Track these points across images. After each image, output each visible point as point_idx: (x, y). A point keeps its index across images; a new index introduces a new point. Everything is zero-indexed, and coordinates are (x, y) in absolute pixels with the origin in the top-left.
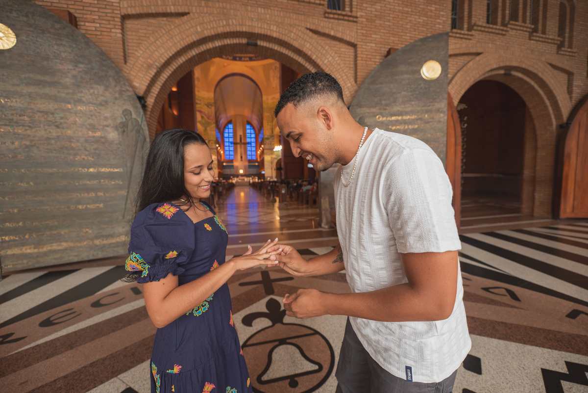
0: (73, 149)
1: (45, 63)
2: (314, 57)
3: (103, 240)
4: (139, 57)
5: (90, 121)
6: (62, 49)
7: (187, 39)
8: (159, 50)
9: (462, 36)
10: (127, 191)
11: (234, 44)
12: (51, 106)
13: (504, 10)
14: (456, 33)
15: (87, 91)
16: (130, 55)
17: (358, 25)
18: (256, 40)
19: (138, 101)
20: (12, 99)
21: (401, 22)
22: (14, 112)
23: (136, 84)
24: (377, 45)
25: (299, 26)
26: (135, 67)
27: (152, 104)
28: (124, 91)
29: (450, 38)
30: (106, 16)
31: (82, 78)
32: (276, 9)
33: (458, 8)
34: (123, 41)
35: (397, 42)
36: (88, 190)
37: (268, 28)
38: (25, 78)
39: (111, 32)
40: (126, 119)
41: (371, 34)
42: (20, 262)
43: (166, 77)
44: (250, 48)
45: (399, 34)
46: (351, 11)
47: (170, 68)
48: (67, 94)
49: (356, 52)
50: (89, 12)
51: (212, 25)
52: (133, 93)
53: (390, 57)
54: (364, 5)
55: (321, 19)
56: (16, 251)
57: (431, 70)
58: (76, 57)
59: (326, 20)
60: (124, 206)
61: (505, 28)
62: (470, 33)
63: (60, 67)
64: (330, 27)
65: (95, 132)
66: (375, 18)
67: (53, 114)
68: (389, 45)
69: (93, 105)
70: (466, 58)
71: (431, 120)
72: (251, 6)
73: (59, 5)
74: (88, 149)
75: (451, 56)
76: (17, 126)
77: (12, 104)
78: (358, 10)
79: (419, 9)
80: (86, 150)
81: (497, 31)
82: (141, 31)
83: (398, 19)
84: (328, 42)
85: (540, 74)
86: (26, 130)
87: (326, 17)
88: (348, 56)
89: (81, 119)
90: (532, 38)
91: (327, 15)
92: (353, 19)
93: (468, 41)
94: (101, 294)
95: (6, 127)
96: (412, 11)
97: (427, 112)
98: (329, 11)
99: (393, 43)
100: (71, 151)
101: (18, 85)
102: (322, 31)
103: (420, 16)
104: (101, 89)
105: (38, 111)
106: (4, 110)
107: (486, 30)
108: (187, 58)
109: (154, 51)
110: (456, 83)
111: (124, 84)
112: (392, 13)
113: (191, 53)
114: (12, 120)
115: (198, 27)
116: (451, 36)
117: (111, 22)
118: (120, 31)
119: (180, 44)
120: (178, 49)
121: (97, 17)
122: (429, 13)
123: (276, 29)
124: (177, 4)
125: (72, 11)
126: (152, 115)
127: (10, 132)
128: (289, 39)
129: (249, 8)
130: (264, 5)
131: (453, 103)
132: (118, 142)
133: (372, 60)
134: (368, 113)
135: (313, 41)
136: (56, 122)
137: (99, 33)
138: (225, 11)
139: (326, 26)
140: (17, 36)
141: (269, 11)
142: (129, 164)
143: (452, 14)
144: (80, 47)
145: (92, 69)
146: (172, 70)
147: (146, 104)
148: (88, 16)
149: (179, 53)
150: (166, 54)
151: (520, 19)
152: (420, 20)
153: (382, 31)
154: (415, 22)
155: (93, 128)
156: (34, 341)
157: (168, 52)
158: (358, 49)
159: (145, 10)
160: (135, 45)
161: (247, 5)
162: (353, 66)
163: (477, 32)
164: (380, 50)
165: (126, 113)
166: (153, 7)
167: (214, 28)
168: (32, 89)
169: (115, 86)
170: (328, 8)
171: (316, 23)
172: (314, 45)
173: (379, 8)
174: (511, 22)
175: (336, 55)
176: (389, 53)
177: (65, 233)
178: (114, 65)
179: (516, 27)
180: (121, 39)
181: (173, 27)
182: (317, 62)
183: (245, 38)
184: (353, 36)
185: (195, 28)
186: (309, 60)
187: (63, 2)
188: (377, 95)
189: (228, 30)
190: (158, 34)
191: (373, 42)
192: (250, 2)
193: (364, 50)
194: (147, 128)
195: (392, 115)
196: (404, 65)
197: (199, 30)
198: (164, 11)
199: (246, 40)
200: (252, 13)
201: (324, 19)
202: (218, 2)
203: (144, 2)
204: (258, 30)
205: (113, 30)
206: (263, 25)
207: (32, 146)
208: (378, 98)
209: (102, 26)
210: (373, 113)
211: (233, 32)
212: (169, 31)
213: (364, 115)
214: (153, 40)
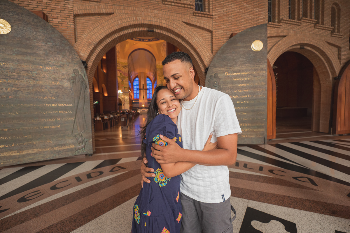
0: (43, 92)
1: (28, 42)
2: (187, 39)
3: (59, 147)
4: (84, 38)
5: (54, 76)
6: (38, 34)
7: (112, 28)
8: (95, 34)
9: (274, 26)
10: (74, 117)
11: (140, 31)
12: (30, 67)
13: (299, 11)
14: (271, 24)
15: (52, 58)
16: (78, 37)
17: (213, 20)
18: (153, 28)
19: (82, 64)
20: (7, 63)
21: (238, 18)
22: (8, 71)
23: (82, 54)
24: (224, 31)
25: (178, 20)
26: (81, 44)
27: (91, 66)
28: (74, 58)
29: (268, 27)
30: (65, 15)
32: (165, 11)
33: (271, 10)
34: (75, 29)
35: (236, 30)
36: (51, 117)
37: (160, 22)
38: (16, 51)
39: (67, 24)
40: (75, 74)
41: (221, 25)
42: (8, 161)
43: (100, 50)
44: (149, 33)
45: (237, 25)
46: (209, 12)
47: (102, 45)
48: (40, 60)
49: (212, 35)
50: (55, 13)
51: (127, 20)
52: (80, 60)
53: (232, 38)
54: (216, 8)
55: (192, 16)
56: (6, 154)
57: (257, 46)
58: (46, 39)
59: (194, 17)
60: (73, 127)
61: (300, 22)
62: (279, 24)
63: (37, 44)
64: (197, 21)
65: (56, 83)
66: (223, 16)
67: (31, 72)
68: (232, 31)
69: (55, 67)
70: (277, 39)
71: (258, 75)
72: (150, 9)
73: (38, 9)
74: (52, 92)
75: (268, 37)
76: (9, 79)
77: (7, 66)
78: (213, 11)
79: (249, 10)
80: (50, 93)
81: (295, 23)
82: (85, 24)
83: (237, 17)
84: (196, 30)
85: (321, 48)
86: (15, 81)
88: (207, 38)
89: (48, 75)
90: (316, 27)
91: (195, 14)
92: (210, 17)
93: (278, 29)
94: (57, 181)
95: (3, 80)
96: (245, 12)
97: (255, 70)
98: (196, 12)
99: (234, 30)
100: (42, 94)
101: (11, 55)
102: (192, 23)
103: (249, 15)
104: (61, 57)
105: (22, 70)
106: (2, 69)
107: (289, 22)
108: (112, 39)
109: (93, 35)
110: (272, 53)
111: (75, 54)
112: (233, 13)
113: (114, 36)
114: (7, 75)
115: (119, 21)
116: (268, 26)
117: (68, 19)
118: (73, 24)
119: (108, 31)
120: (107, 34)
121: (60, 16)
122: (255, 13)
123: (165, 22)
124: (107, 8)
125: (45, 12)
126: (91, 72)
127: (5, 83)
128: (173, 28)
129: (149, 10)
130: (158, 9)
131: (270, 65)
132: (70, 88)
133: (222, 40)
134: (220, 71)
135: (187, 29)
136: (33, 76)
137: (60, 25)
138: (135, 12)
139: (194, 20)
140: (12, 26)
141: (161, 12)
142: (76, 102)
143: (268, 14)
144: (49, 33)
145: (56, 45)
146: (103, 46)
147: (87, 66)
148: (54, 15)
149: (107, 36)
150: (99, 37)
151: (309, 16)
152: (249, 17)
153: (227, 23)
154: (247, 18)
155: (55, 80)
156: (14, 212)
157: (101, 36)
158: (213, 34)
159: (88, 12)
160: (82, 31)
161: (148, 9)
162: (210, 43)
163: (283, 24)
164: (226, 34)
165: (75, 71)
166: (92, 10)
167: (128, 22)
168: (20, 57)
169: (69, 55)
170: (195, 10)
171: (189, 19)
172: (187, 31)
173: (226, 10)
174: (303, 18)
175: (200, 37)
176: (232, 36)
177: (36, 143)
178: (69, 43)
179: (306, 21)
180: (73, 28)
181: (104, 21)
182: (189, 41)
183: (146, 27)
184: (210, 26)
185: (117, 22)
186: (184, 40)
187: (40, 7)
188: (225, 60)
189: (137, 23)
190: (95, 25)
191: (222, 29)
192: (149, 7)
193: (217, 34)
194: (87, 80)
195: (234, 72)
196: (241, 43)
197: (120, 23)
198: (99, 12)
199: (147, 28)
200: (151, 13)
201: (193, 17)
202: (131, 7)
203: (87, 7)
204: (154, 23)
205: (69, 23)
206: (157, 20)
207: (18, 91)
208: (226, 62)
209: (62, 20)
210: (223, 71)
211: (140, 24)
212: (102, 23)
213: (217, 72)
214: (92, 29)
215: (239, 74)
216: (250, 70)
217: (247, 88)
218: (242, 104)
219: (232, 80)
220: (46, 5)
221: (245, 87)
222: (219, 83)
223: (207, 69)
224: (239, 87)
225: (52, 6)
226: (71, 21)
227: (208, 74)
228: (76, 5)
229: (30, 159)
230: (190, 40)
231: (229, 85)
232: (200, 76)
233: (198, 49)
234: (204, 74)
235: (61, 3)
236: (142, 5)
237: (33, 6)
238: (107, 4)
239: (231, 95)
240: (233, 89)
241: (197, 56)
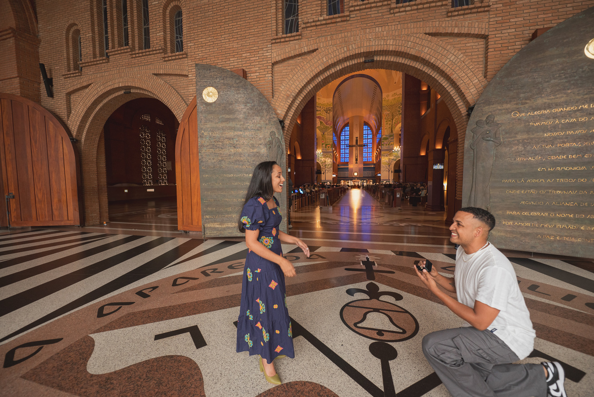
0: (241, 161)
1: (231, 107)
4: (282, 91)
5: (251, 142)
6: (239, 96)
8: (295, 83)
11: (352, 65)
12: (231, 134)
15: (251, 122)
16: (276, 91)
17: (491, 13)
18: (373, 56)
19: (280, 124)
20: (215, 132)
22: (215, 140)
23: (279, 112)
24: (517, 30)
25: (417, 33)
26: (278, 99)
27: (288, 125)
28: (272, 118)
30: (263, 66)
31: (249, 113)
32: (394, 24)
35: (550, 19)
37: (385, 44)
38: (221, 118)
39: (265, 77)
40: (272, 138)
41: (509, 19)
42: (213, 232)
43: (299, 102)
44: (366, 65)
46: (482, 1)
48: (240, 125)
49: (487, 43)
50: (254, 66)
51: (335, 54)
52: (277, 119)
53: (534, 41)
55: (443, 20)
56: (211, 225)
58: (246, 100)
59: (449, 19)
63: (238, 108)
64: (454, 25)
65: (254, 149)
67: (233, 139)
68: (537, 25)
69: (253, 131)
72: (369, 28)
73: (238, 66)
74: (249, 161)
76: (216, 148)
77: (214, 135)
82: (283, 71)
84: (451, 41)
86: (220, 150)
87: (448, 17)
88: (477, 50)
89: (247, 141)
91: (450, 14)
92: (484, 9)
95: (211, 149)
98: (453, 9)
99: (544, 21)
100: (241, 163)
101: (218, 123)
102: (444, 31)
104: (258, 118)
105: (226, 138)
108: (314, 85)
109: (292, 84)
111: (272, 113)
113: (317, 80)
115: (324, 58)
117: (266, 70)
118: (271, 75)
119: (310, 75)
120: (309, 79)
121: (258, 69)
123: (393, 42)
124: (309, 44)
125: (244, 68)
126: (288, 133)
128: (406, 48)
129: (368, 30)
130: (381, 24)
133: (510, 48)
134: (500, 110)
135: (432, 44)
136: (234, 144)
137: (258, 79)
138: (346, 39)
139: (448, 25)
140: (218, 93)
141: (387, 27)
144: (248, 92)
145: (254, 106)
146: (303, 96)
147: (284, 125)
148: (253, 69)
149: (309, 83)
150: (299, 85)
153: (526, 11)
155: (253, 146)
156: (227, 274)
157: (301, 83)
158: (490, 40)
159: (287, 55)
160: (279, 82)
161: (366, 29)
162: (482, 59)
164: (523, 34)
165: (272, 133)
167: (336, 56)
168: (224, 124)
169: (267, 115)
170: (452, 6)
171: (437, 26)
172: (434, 48)
175: (460, 52)
176: (534, 36)
178: (266, 101)
180: (271, 80)
181: (305, 63)
182: (437, 65)
183: (362, 57)
184: (483, 26)
185: (321, 60)
186: (427, 64)
187: (240, 63)
188: (512, 89)
189: (348, 55)
190: (295, 71)
191: (512, 27)
192: (368, 25)
193: (500, 39)
194: (284, 143)
195: (534, 110)
196: (555, 48)
197: (325, 60)
198: (300, 53)
199: (364, 59)
200: (370, 35)
201: (447, 19)
202: (341, 33)
203: (287, 49)
204: (375, 48)
205: (267, 75)
206: (380, 42)
207: (222, 160)
208: (515, 91)
209: (260, 74)
210: (506, 109)
211: (353, 55)
212: (303, 66)
213: (493, 113)
214: (291, 77)
215: (547, 112)
216: (577, 102)
217: (566, 140)
218: (552, 172)
219: (529, 125)
220: (245, 60)
221: (562, 138)
222: (495, 134)
223: (470, 109)
224: (546, 137)
225: (251, 59)
226: (269, 72)
227: (471, 118)
228: (275, 50)
229: (229, 233)
230: (439, 62)
231: (519, 137)
232: (458, 121)
233: (453, 75)
234: (464, 118)
235: (260, 53)
236: (357, 26)
237: (234, 63)
238: (309, 39)
239: (524, 154)
240: (530, 143)
241: (453, 86)
